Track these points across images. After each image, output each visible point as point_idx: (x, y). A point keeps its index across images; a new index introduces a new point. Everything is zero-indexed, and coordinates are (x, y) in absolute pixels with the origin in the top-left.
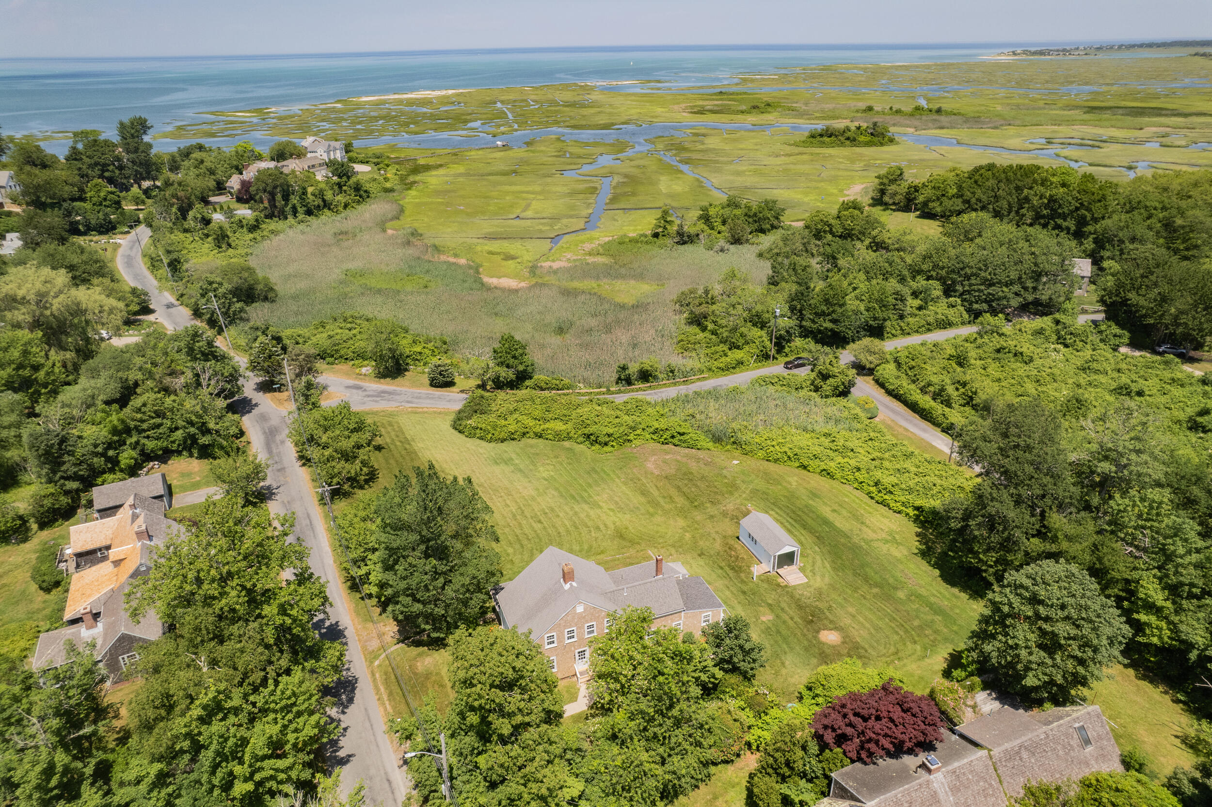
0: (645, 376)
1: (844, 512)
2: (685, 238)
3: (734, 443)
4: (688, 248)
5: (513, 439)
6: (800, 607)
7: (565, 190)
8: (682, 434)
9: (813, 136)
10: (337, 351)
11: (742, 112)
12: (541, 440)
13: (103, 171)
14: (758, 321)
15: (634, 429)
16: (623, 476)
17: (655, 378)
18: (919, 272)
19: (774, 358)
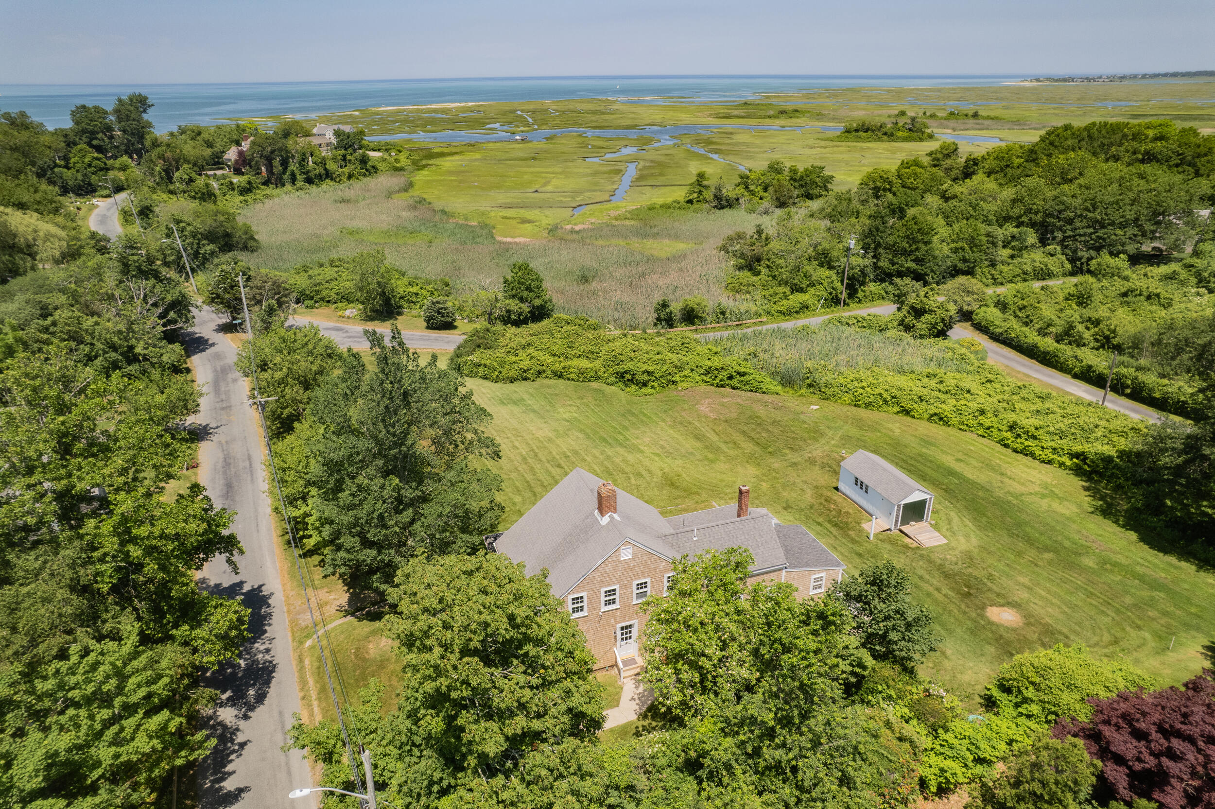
0: (690, 317)
1: (974, 462)
2: (724, 203)
3: (810, 385)
4: (727, 211)
5: (526, 379)
6: (947, 576)
7: (588, 171)
8: (742, 374)
9: (848, 131)
10: (317, 292)
11: (770, 117)
12: (561, 380)
13: (92, 140)
14: (825, 260)
15: (680, 369)
16: (668, 419)
17: (701, 319)
18: (1007, 219)
19: (845, 304)
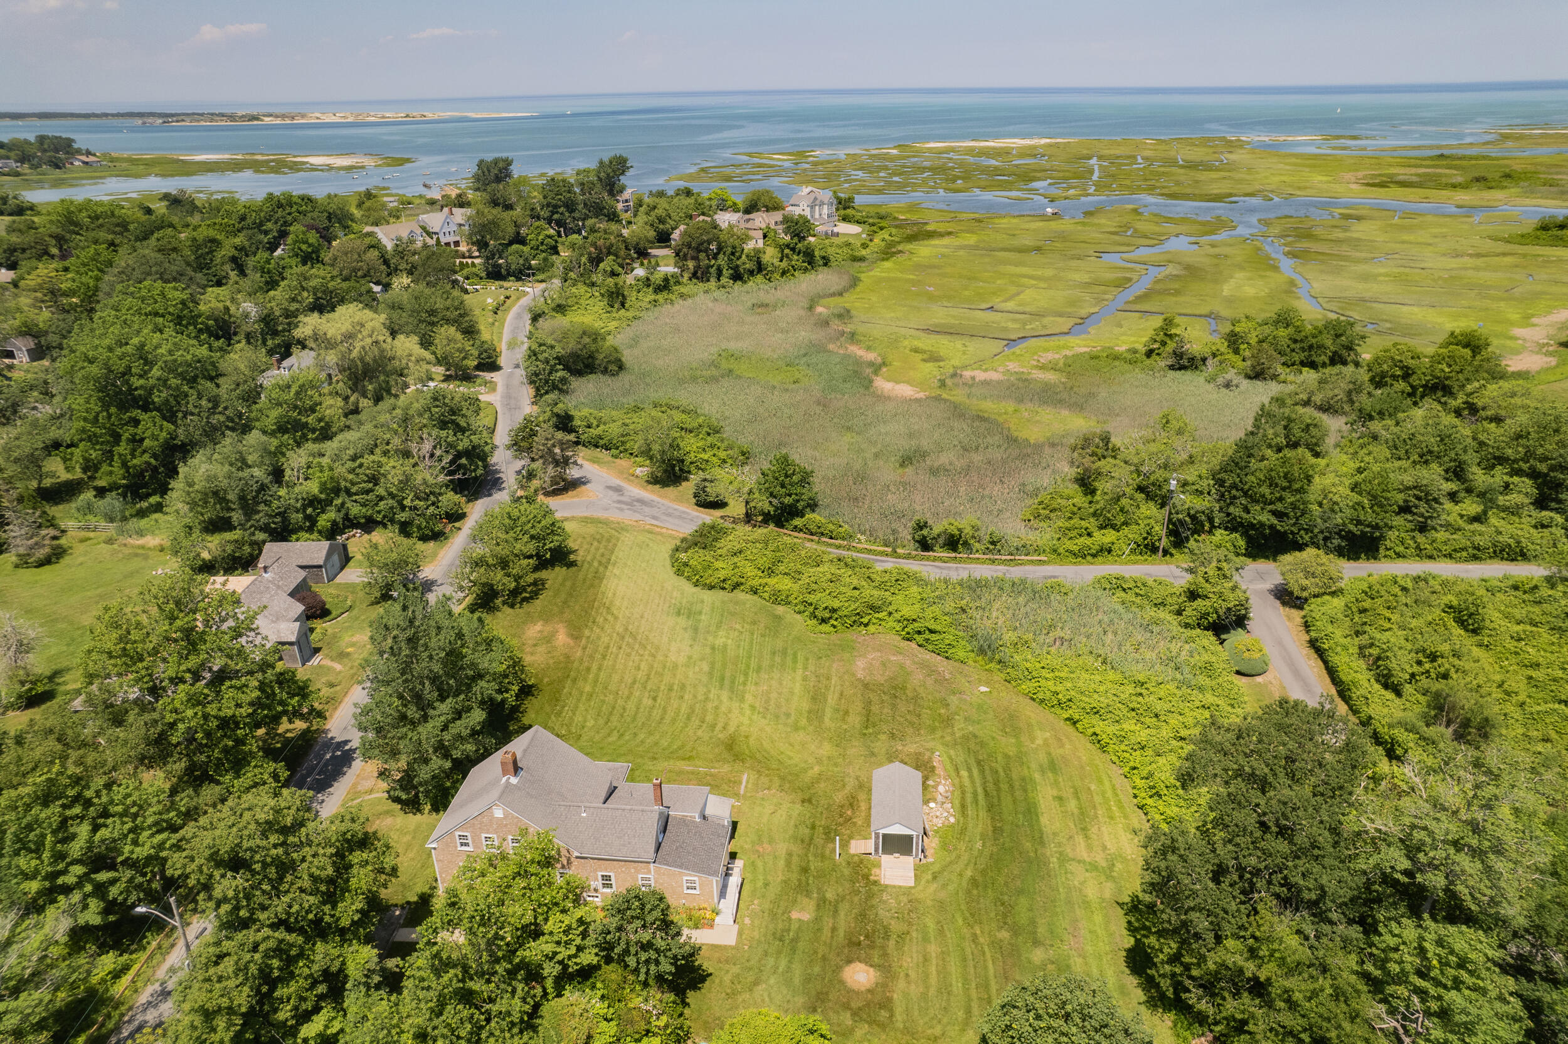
0: (953, 543)
1: (1072, 805)
2: (1185, 362)
3: (1000, 662)
4: (1186, 376)
5: (723, 588)
6: (862, 916)
7: (1086, 278)
8: (932, 631)
9: (1544, 228)
10: (623, 443)
11: (1454, 186)
14: (1151, 491)
15: (875, 609)
16: (811, 668)
17: (966, 544)
19: (1166, 552)
